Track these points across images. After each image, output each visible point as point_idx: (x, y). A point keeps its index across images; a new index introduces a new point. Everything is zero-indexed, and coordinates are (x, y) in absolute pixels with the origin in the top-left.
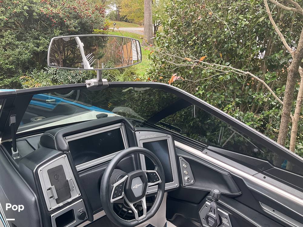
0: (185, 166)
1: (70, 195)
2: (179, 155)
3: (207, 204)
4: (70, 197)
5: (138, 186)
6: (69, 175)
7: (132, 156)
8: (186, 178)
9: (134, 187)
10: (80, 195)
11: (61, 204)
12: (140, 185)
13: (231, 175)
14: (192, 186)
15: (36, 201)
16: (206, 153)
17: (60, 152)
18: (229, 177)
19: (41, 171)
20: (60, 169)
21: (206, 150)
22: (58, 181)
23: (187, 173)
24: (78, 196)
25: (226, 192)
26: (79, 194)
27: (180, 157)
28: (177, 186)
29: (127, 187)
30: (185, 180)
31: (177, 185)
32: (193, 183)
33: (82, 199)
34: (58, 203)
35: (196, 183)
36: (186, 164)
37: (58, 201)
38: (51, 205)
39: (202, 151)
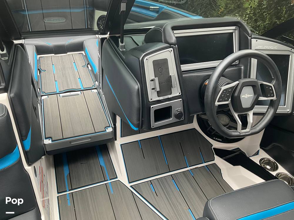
1: (170, 92)
4: (171, 94)
5: (248, 96)
6: (173, 71)
7: (241, 68)
9: (243, 96)
10: (181, 94)
11: (161, 98)
12: (250, 96)
15: (139, 89)
17: (167, 45)
19: (147, 59)
20: (165, 62)
22: (162, 74)
24: (178, 94)
26: (180, 93)
28: (288, 112)
29: (236, 94)
31: (288, 110)
33: (181, 99)
34: (159, 96)
37: (159, 94)
38: (153, 96)
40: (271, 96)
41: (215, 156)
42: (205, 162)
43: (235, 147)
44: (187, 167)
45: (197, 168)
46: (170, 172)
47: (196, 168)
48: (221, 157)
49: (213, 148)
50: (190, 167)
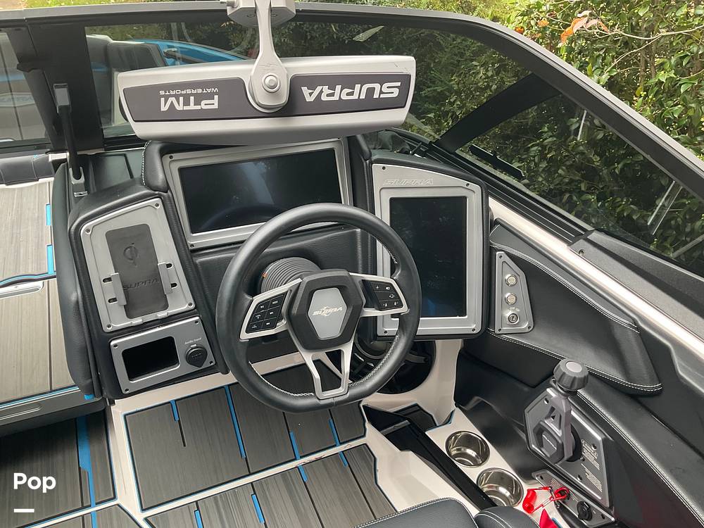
0: (512, 281)
1: (163, 304)
2: (496, 245)
3: (548, 395)
4: (166, 307)
5: (331, 311)
6: (166, 251)
8: (508, 313)
10: (193, 306)
11: (137, 321)
12: (336, 310)
13: (639, 328)
14: (523, 337)
15: (77, 302)
16: (581, 251)
18: (630, 333)
19: (88, 231)
20: (143, 232)
21: (581, 243)
22: (135, 264)
23: (512, 300)
24: (185, 307)
25: (614, 374)
26: (190, 304)
27: (497, 253)
28: (473, 330)
29: (295, 311)
30: (502, 317)
31: (473, 327)
32: (527, 330)
33: (197, 318)
34: (130, 316)
35: (536, 333)
36: (516, 276)
37: (130, 311)
38: (113, 317)
39: (569, 244)
40: (391, 307)
41: (368, 426)
42: (341, 444)
43: (408, 402)
44: (295, 459)
45: (321, 459)
46: (250, 474)
47: (317, 460)
48: (379, 430)
49: (363, 406)
50: (301, 457)
